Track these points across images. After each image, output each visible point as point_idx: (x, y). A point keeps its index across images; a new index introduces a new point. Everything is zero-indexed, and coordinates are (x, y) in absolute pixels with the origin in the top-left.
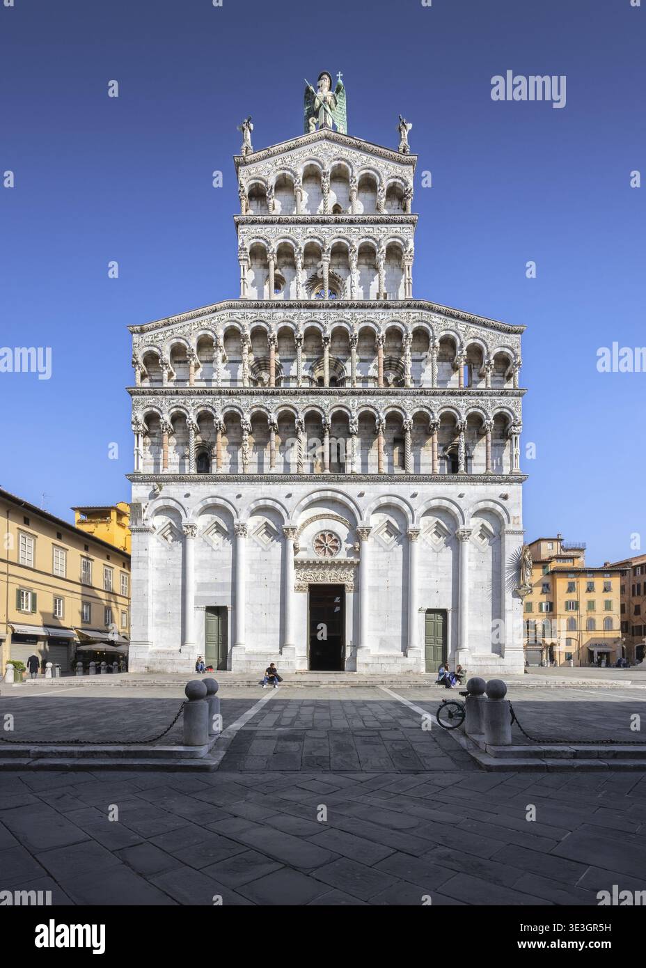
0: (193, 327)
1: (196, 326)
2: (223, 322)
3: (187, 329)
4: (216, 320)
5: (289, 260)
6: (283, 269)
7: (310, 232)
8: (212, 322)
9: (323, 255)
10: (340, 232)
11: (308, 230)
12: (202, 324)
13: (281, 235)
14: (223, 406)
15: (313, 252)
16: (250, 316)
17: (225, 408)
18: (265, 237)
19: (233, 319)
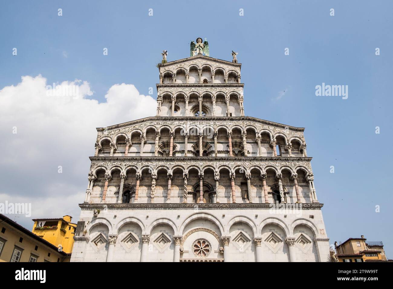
0: (130, 128)
1: (132, 128)
2: (146, 126)
3: (127, 129)
4: (143, 125)
5: (182, 100)
6: (179, 104)
7: (193, 90)
8: (141, 126)
9: (199, 98)
10: (207, 90)
11: (192, 89)
12: (135, 127)
13: (178, 91)
14: (142, 166)
15: (194, 97)
16: (161, 123)
17: (143, 167)
18: (171, 92)
19: (152, 125)
